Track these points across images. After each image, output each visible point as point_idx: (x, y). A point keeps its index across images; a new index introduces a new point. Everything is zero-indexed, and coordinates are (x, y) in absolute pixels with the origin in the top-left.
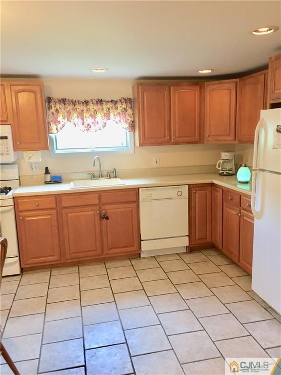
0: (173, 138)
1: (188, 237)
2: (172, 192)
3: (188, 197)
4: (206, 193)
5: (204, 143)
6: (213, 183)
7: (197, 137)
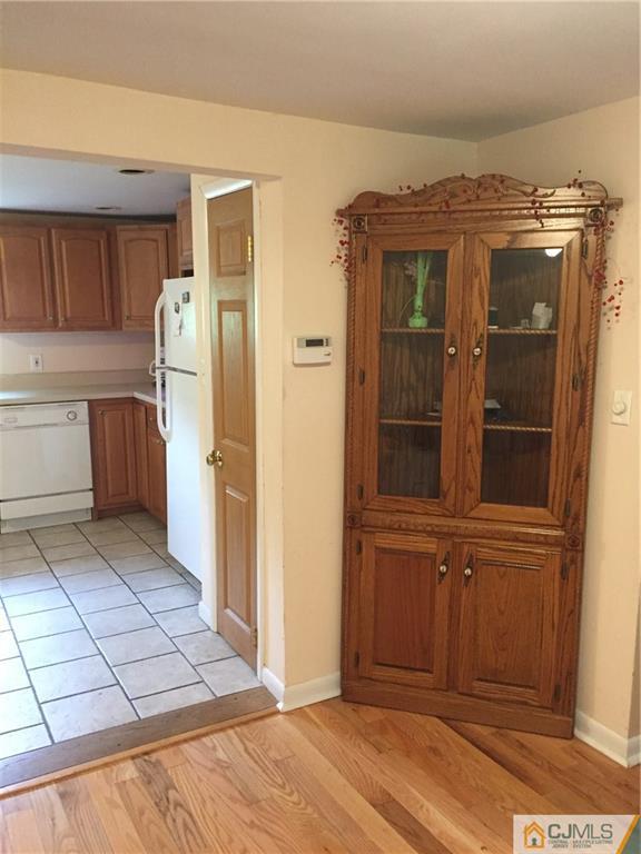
0: (61, 319)
1: (91, 493)
2: (56, 414)
3: (87, 421)
4: (123, 415)
5: (121, 328)
6: (134, 398)
7: (107, 318)
